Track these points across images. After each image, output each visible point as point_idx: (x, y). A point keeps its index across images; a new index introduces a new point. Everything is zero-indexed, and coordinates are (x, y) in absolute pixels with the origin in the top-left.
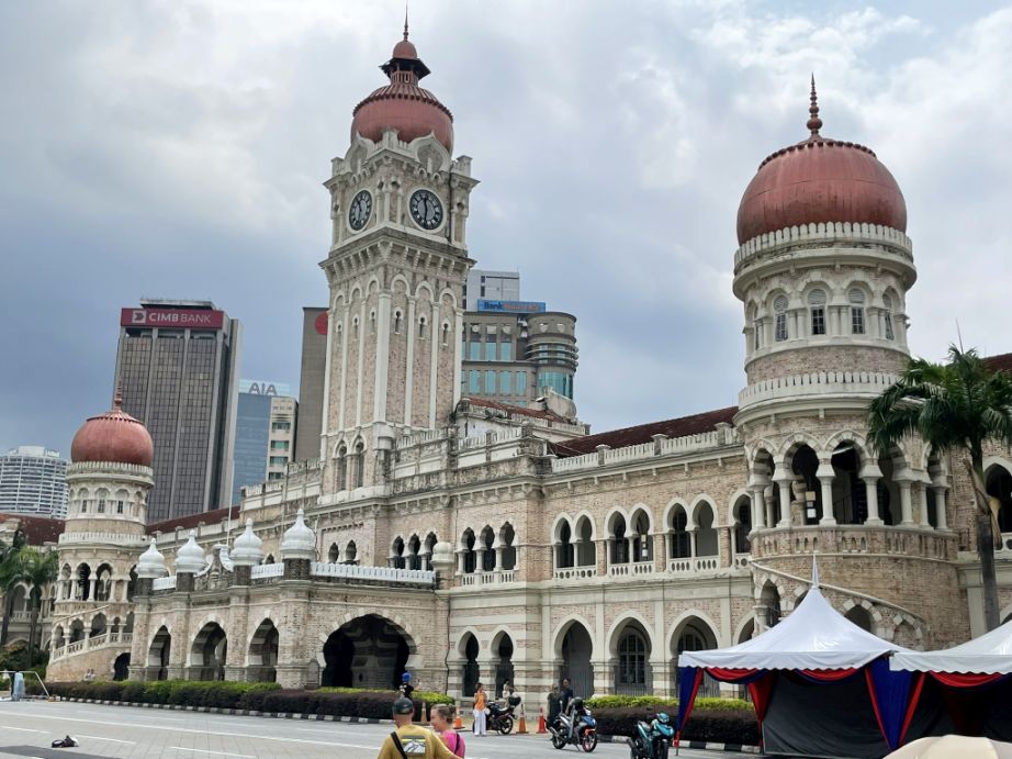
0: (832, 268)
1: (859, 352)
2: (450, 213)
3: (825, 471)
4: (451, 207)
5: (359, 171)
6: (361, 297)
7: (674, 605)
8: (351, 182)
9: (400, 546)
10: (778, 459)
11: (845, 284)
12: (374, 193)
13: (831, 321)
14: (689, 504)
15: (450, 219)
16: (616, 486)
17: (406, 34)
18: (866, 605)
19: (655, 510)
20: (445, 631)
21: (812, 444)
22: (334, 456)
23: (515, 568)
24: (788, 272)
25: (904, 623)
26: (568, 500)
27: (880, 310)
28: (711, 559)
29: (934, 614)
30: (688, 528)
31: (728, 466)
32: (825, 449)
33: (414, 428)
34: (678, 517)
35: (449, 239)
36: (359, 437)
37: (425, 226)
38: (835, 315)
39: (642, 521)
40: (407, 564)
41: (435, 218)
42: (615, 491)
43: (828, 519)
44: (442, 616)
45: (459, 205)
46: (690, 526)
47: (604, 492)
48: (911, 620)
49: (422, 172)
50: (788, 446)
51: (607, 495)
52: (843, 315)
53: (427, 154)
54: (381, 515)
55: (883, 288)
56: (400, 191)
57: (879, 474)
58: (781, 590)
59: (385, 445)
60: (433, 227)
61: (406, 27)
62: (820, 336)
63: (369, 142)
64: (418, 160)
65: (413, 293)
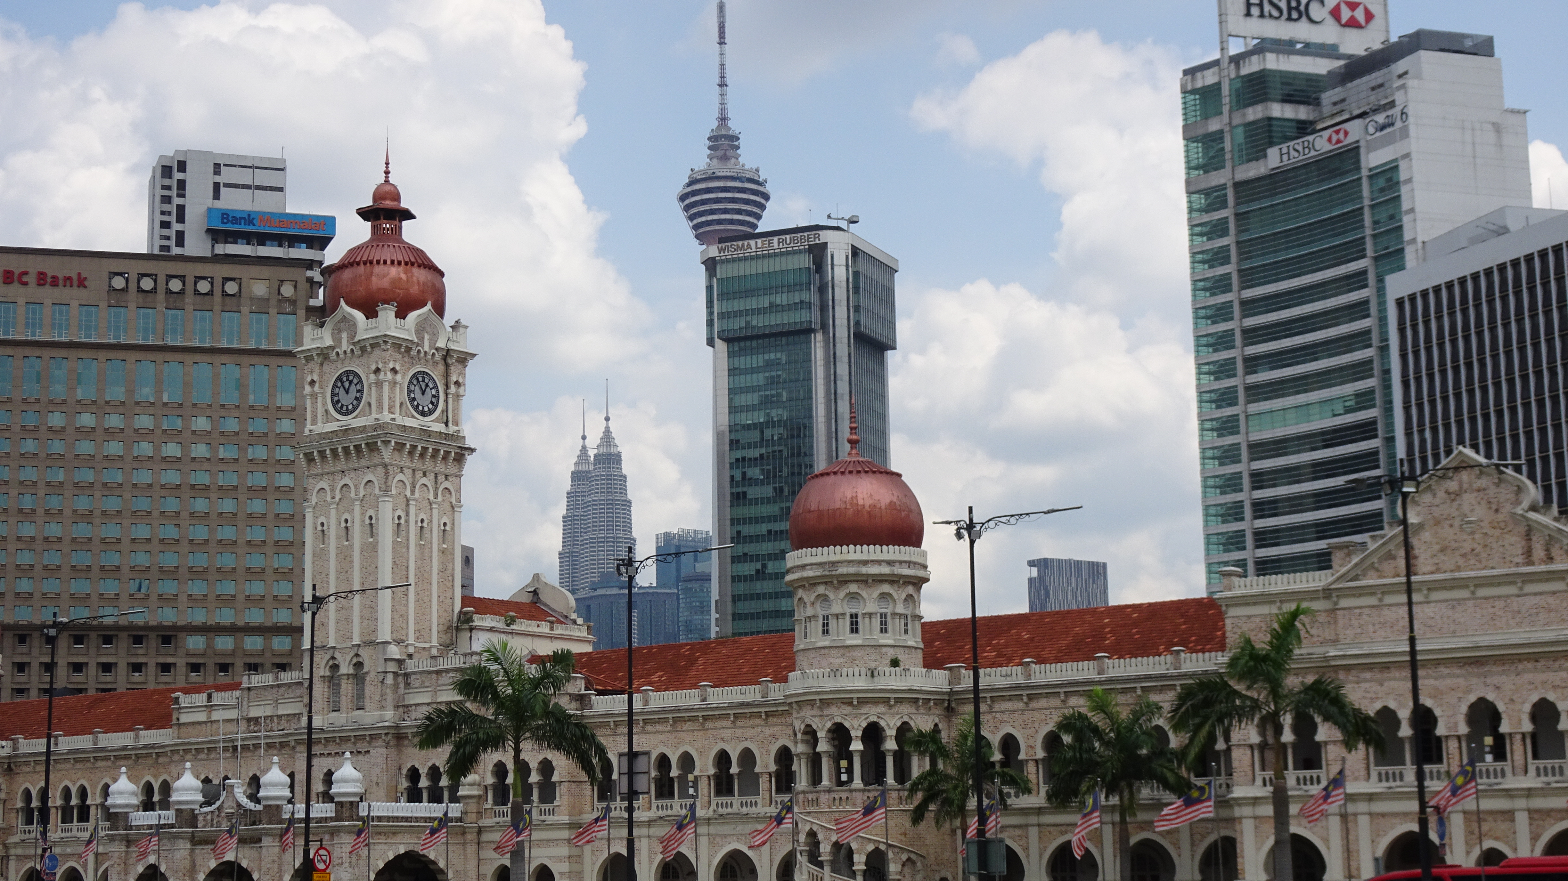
0: (866, 582)
1: (884, 650)
2: (447, 394)
3: (856, 746)
4: (447, 386)
5: (345, 346)
6: (353, 495)
7: (718, 839)
8: (333, 355)
9: (414, 775)
10: (821, 734)
11: (875, 595)
12: (367, 377)
13: (863, 623)
14: (734, 750)
15: (446, 401)
16: (659, 727)
17: (387, 173)
18: (883, 847)
19: (701, 753)
20: (475, 863)
21: (847, 724)
22: (322, 674)
23: (556, 803)
24: (832, 582)
25: (909, 859)
26: (611, 738)
27: (901, 615)
28: (753, 799)
29: (932, 851)
30: (732, 771)
31: (770, 718)
32: (856, 727)
33: (417, 645)
34: (723, 759)
35: (446, 424)
36: (357, 655)
37: (423, 414)
38: (867, 620)
39: (687, 761)
40: (425, 796)
41: (432, 403)
42: (661, 733)
43: (857, 783)
44: (471, 849)
45: (457, 383)
46: (734, 770)
47: (649, 733)
48: (913, 857)
49: (419, 351)
50: (829, 725)
51: (652, 736)
52: (873, 620)
53: (424, 329)
54: (391, 743)
55: (904, 596)
56: (399, 377)
57: (896, 747)
58: (820, 837)
59: (392, 667)
60: (431, 412)
61: (387, 164)
62: (855, 635)
63: (359, 315)
64: (416, 340)
65: (413, 492)
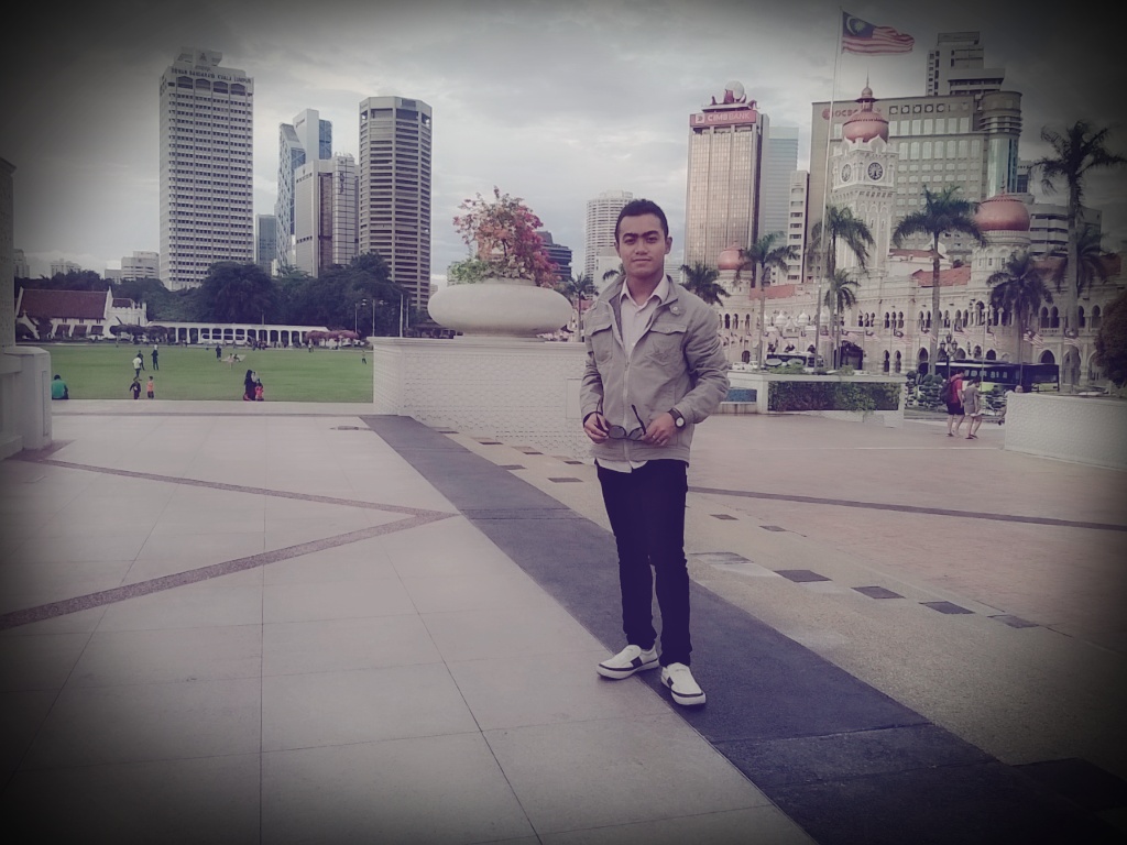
2: (886, 170)
4: (886, 167)
5: (846, 154)
8: (842, 158)
11: (1000, 249)
12: (852, 167)
15: (886, 173)
17: (867, 85)
23: (903, 328)
35: (885, 182)
37: (874, 179)
40: (864, 323)
41: (879, 174)
45: (891, 166)
49: (873, 155)
53: (876, 146)
60: (878, 178)
63: (850, 142)
64: (872, 151)
